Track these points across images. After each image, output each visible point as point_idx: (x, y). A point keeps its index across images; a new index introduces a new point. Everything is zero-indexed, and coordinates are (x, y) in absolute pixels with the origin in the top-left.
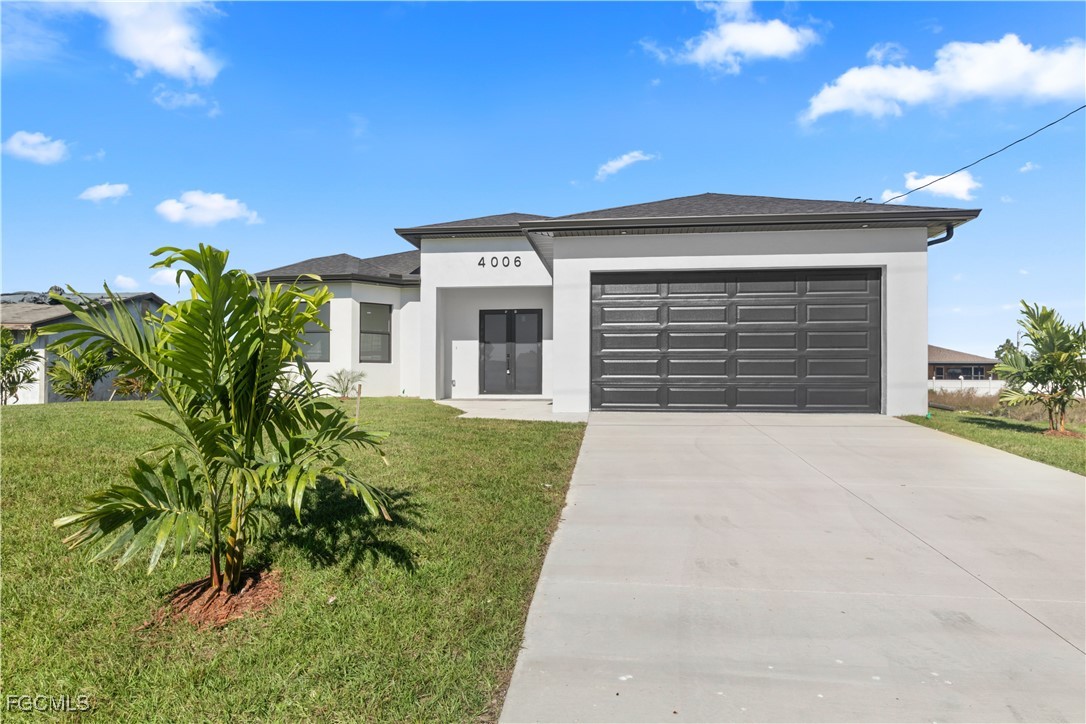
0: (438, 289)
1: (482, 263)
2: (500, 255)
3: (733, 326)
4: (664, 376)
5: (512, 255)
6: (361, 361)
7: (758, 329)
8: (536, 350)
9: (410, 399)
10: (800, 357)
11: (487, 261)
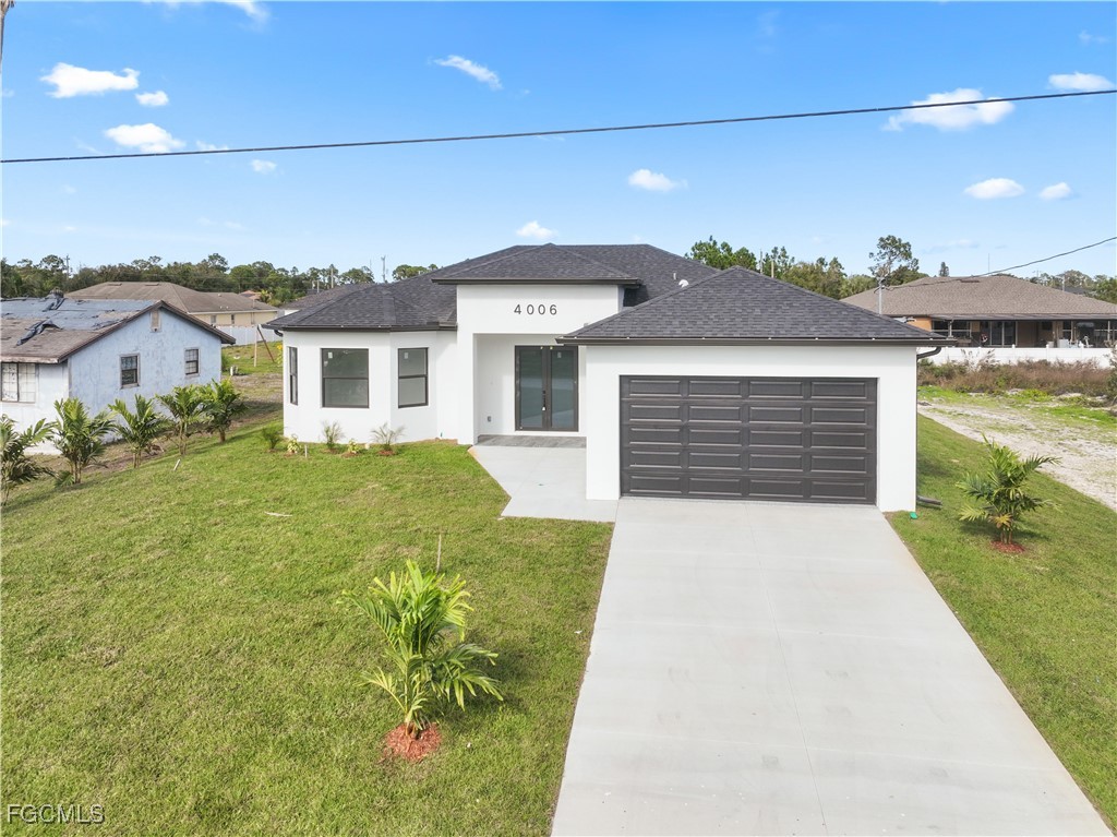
0: (474, 334)
1: (518, 310)
2: (536, 303)
3: (745, 425)
4: (685, 467)
5: (547, 303)
6: (400, 407)
7: (768, 428)
8: (572, 388)
9: (447, 440)
10: (806, 453)
11: (524, 309)
